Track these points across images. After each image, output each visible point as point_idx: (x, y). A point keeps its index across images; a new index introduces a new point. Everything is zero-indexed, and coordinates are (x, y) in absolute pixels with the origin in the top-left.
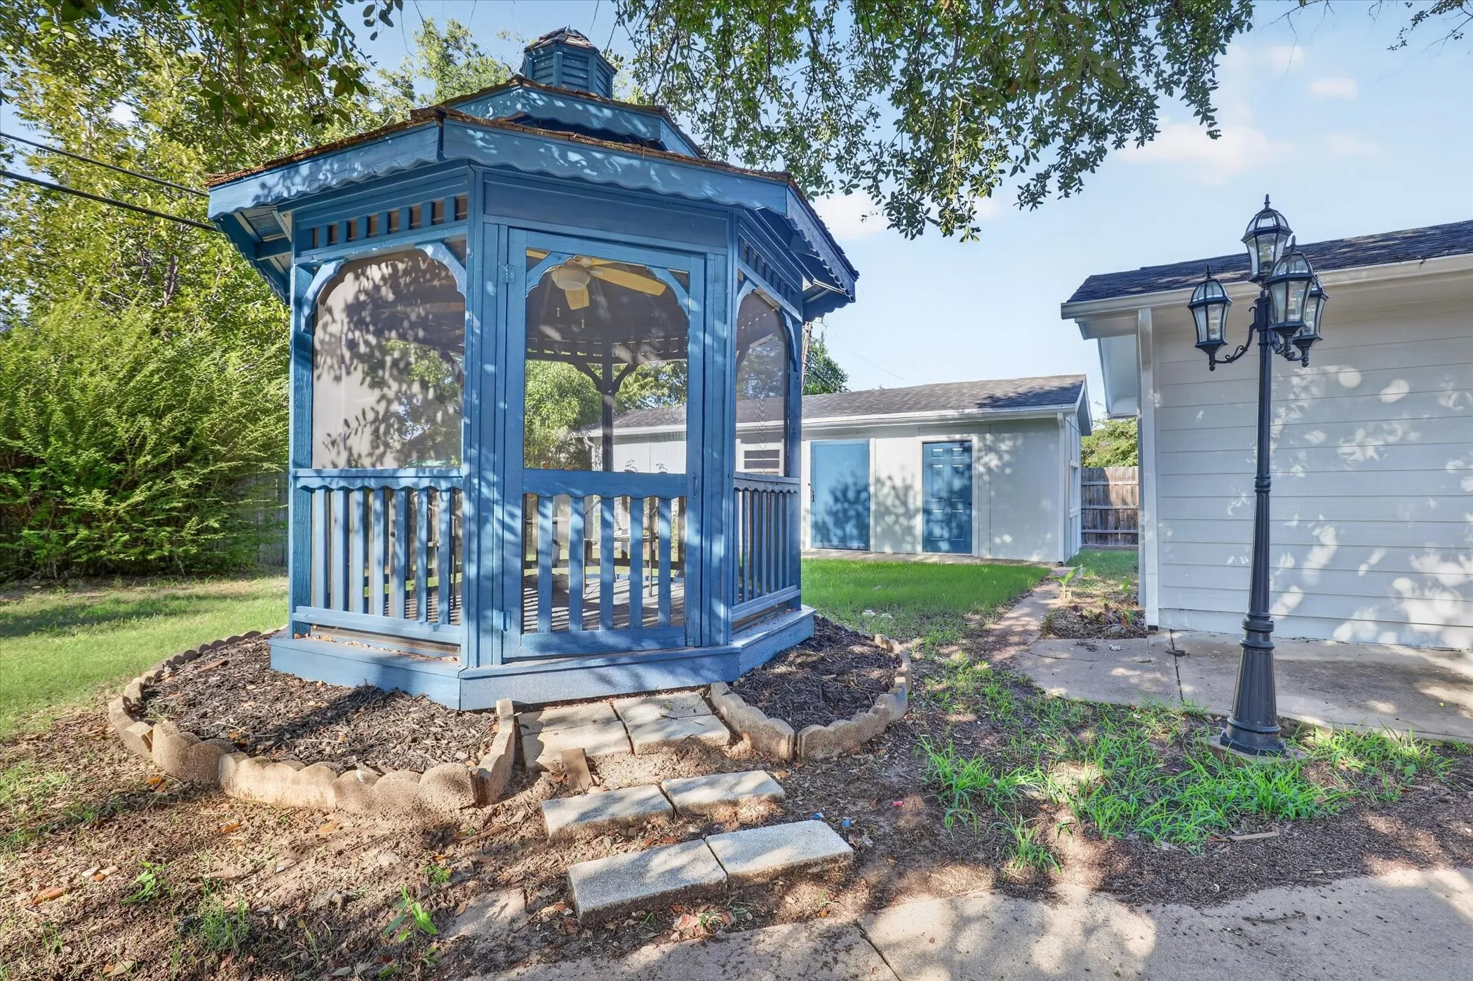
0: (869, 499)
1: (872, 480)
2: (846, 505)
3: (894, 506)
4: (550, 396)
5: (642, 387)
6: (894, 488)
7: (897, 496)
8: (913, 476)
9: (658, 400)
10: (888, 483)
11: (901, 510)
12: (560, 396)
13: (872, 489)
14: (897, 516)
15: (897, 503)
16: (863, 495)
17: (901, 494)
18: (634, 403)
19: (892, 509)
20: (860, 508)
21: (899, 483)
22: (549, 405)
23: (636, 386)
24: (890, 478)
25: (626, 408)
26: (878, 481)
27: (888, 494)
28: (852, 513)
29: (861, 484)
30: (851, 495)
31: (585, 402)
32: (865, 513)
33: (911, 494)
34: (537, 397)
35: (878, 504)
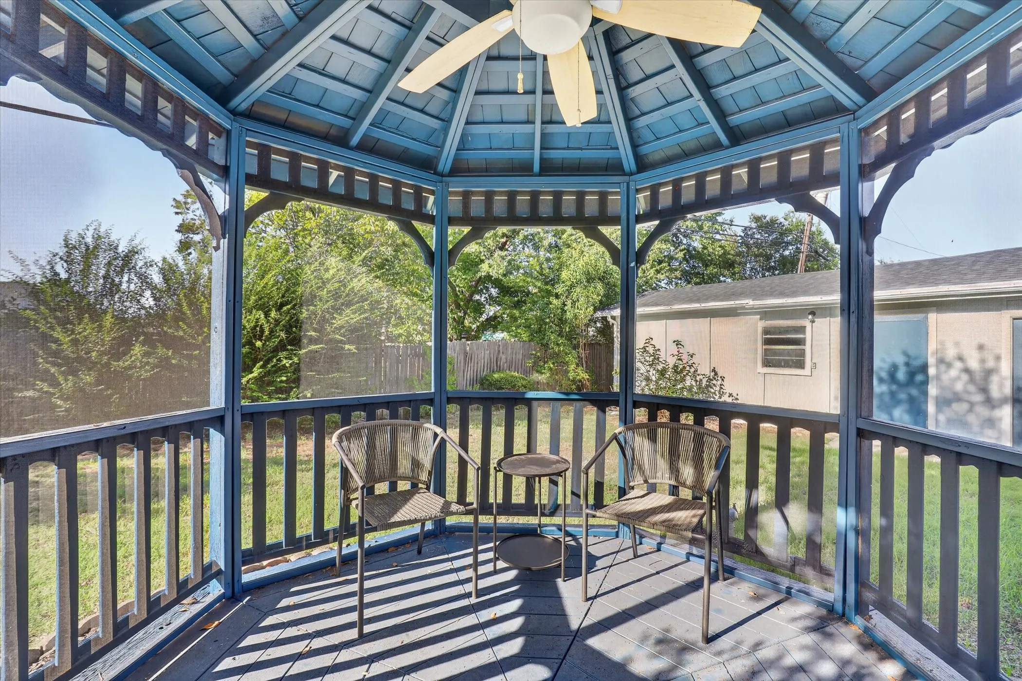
0: (926, 382)
1: (931, 361)
2: (894, 387)
3: (969, 393)
4: (579, 282)
5: (658, 272)
6: (967, 370)
7: (972, 380)
8: (998, 358)
9: (670, 282)
10: (958, 365)
11: (978, 398)
12: (588, 282)
13: (932, 371)
14: (972, 405)
15: (971, 388)
16: (919, 378)
17: (978, 376)
18: (650, 286)
19: (965, 396)
20: (914, 392)
21: (974, 364)
22: (578, 290)
23: (652, 271)
24: (961, 358)
25: (644, 291)
26: (941, 361)
27: (958, 378)
28: (903, 396)
29: (916, 363)
30: (901, 375)
31: (609, 286)
32: (922, 399)
33: (995, 379)
34: (569, 283)
35: (942, 388)
